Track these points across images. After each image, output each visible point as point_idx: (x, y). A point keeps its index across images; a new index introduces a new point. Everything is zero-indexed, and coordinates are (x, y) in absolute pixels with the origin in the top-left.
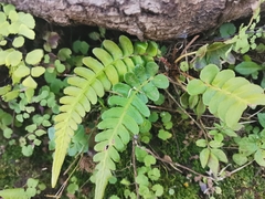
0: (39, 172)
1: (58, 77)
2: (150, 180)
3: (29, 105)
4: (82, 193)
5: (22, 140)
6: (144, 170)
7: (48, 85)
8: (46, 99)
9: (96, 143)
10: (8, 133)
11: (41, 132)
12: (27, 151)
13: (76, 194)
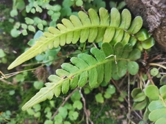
0: (10, 51)
1: (72, 7)
2: (67, 116)
3: (40, 7)
4: (23, 85)
5: (18, 24)
6: (70, 107)
7: (62, 7)
8: (55, 12)
9: (60, 68)
10: (14, 13)
11: (32, 29)
12: (15, 33)
13: (19, 83)
